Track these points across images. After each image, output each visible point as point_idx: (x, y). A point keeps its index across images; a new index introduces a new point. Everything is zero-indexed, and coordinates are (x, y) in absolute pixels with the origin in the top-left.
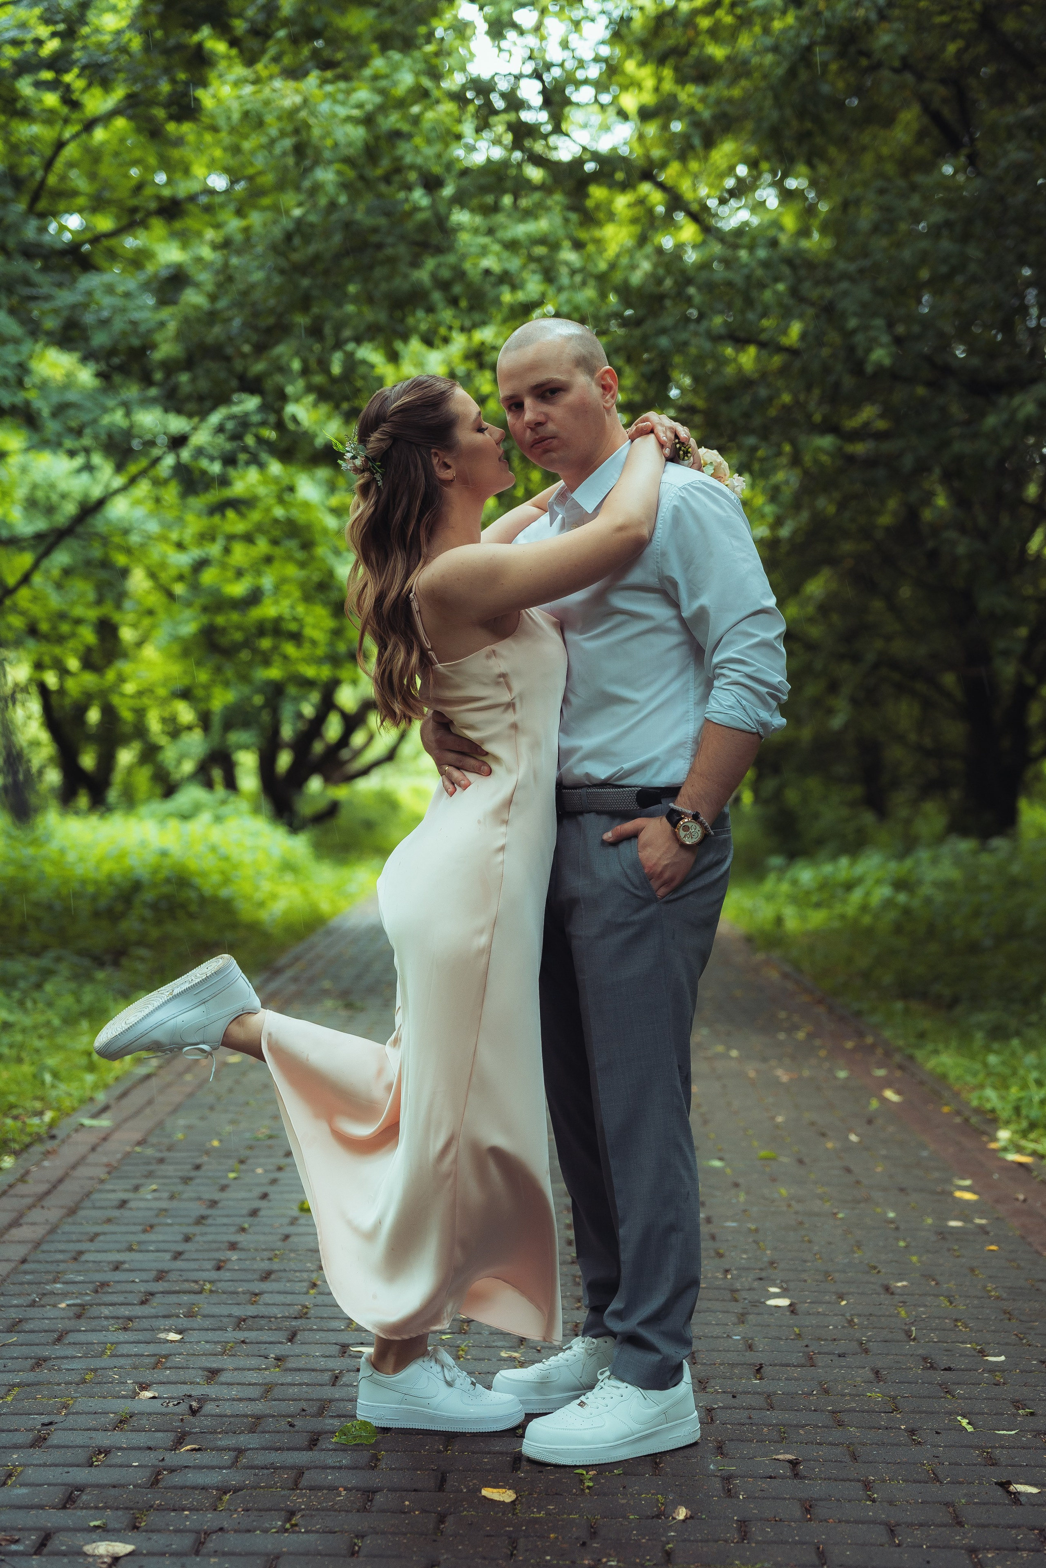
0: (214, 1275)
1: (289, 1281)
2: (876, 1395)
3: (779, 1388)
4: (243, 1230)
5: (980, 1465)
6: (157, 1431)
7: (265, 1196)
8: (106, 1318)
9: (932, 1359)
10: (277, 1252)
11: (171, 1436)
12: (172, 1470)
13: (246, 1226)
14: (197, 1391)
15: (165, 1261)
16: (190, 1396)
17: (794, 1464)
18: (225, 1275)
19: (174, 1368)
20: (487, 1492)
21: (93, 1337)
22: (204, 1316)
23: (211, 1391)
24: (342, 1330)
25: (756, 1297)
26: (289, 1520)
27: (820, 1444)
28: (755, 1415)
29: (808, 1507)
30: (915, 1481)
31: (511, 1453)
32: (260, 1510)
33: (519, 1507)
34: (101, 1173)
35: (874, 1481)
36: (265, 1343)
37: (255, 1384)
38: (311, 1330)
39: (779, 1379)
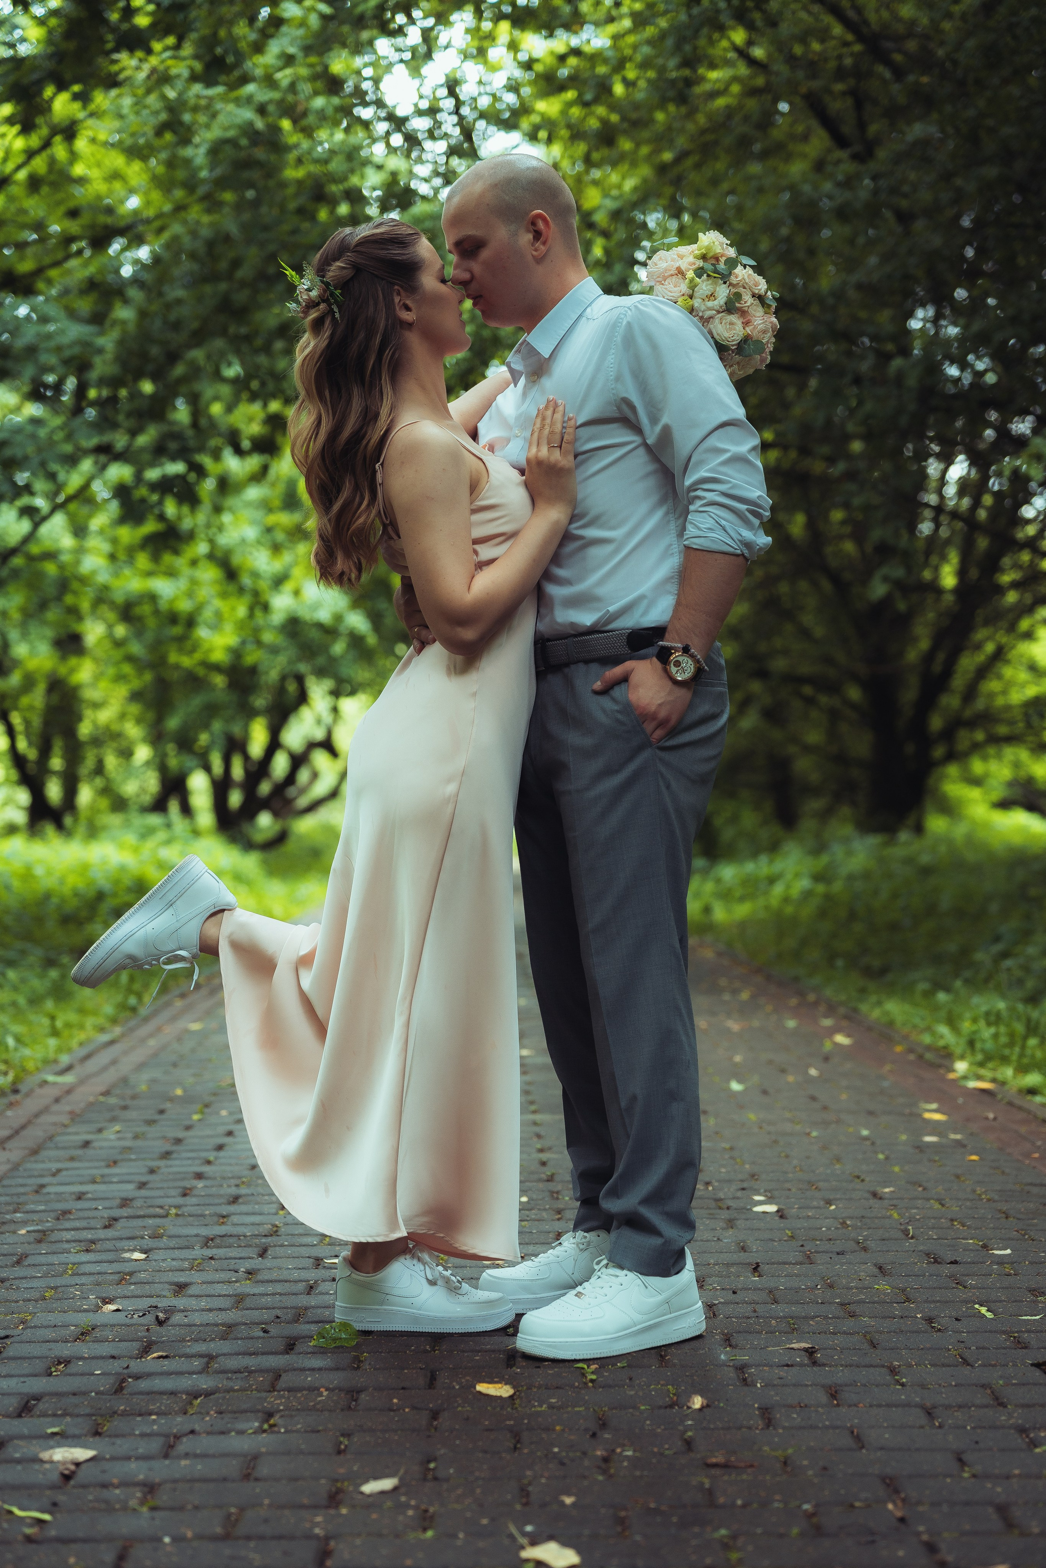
0: (180, 1201)
1: (257, 1203)
2: (883, 1286)
3: (782, 1284)
4: (209, 1162)
5: (1010, 1348)
6: (120, 1341)
7: (230, 1134)
8: (68, 1241)
9: (934, 1254)
10: (244, 1179)
11: (136, 1345)
12: (137, 1377)
13: (212, 1159)
14: (163, 1303)
15: (129, 1189)
16: (156, 1307)
17: (810, 1352)
18: (189, 1200)
19: (138, 1283)
20: (482, 1388)
21: (55, 1259)
22: (169, 1237)
23: (180, 1302)
24: (315, 1245)
25: (742, 1205)
26: (267, 1421)
27: (834, 1333)
28: (760, 1309)
29: (834, 1393)
30: (944, 1365)
31: (504, 1351)
32: (235, 1412)
33: (517, 1402)
34: (65, 1119)
35: (899, 1366)
36: (235, 1258)
37: (225, 1295)
38: (282, 1246)
39: (779, 1276)
